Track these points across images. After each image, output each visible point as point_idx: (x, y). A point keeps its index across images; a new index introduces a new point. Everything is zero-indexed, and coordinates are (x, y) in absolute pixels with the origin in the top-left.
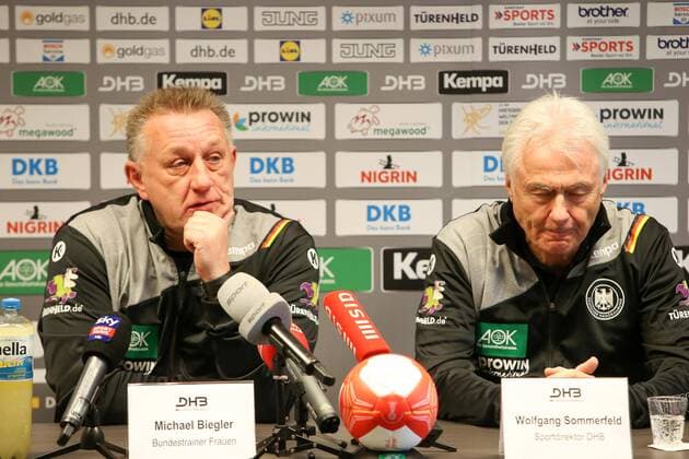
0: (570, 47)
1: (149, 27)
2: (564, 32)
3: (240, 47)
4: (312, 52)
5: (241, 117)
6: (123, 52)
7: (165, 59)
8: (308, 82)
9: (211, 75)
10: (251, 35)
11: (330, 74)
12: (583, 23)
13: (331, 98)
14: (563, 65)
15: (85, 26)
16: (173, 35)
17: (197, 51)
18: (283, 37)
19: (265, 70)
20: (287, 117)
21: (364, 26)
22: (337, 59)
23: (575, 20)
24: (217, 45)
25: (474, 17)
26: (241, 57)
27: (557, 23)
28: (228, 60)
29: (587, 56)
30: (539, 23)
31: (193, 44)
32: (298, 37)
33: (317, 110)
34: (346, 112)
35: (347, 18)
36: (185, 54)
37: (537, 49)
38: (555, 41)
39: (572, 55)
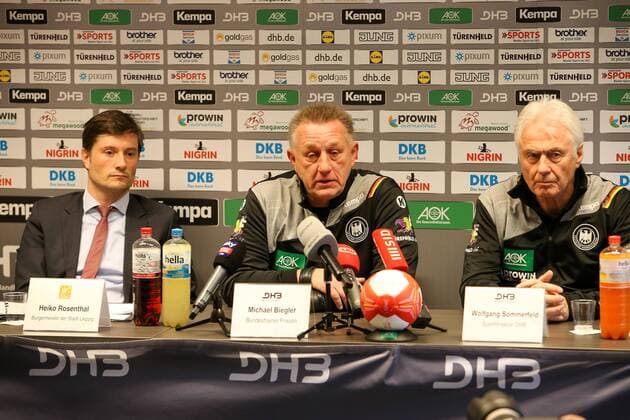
0: (600, 76)
1: (338, 62)
2: (596, 66)
3: (393, 75)
4: (438, 78)
5: (394, 118)
6: (322, 78)
7: (347, 82)
8: (436, 97)
9: (375, 92)
10: (400, 67)
11: (448, 92)
12: (609, 60)
13: (449, 107)
14: (596, 87)
15: (299, 62)
16: (352, 67)
17: (367, 77)
18: (420, 69)
19: (409, 89)
20: (422, 119)
21: (470, 62)
22: (453, 82)
23: (603, 58)
24: (379, 73)
25: (538, 57)
26: (394, 81)
27: (592, 60)
28: (386, 83)
29: (611, 81)
30: (580, 60)
31: (364, 73)
32: (429, 69)
33: (441, 115)
34: (457, 116)
35: (459, 57)
36: (359, 79)
37: (579, 77)
38: (591, 72)
39: (602, 81)
